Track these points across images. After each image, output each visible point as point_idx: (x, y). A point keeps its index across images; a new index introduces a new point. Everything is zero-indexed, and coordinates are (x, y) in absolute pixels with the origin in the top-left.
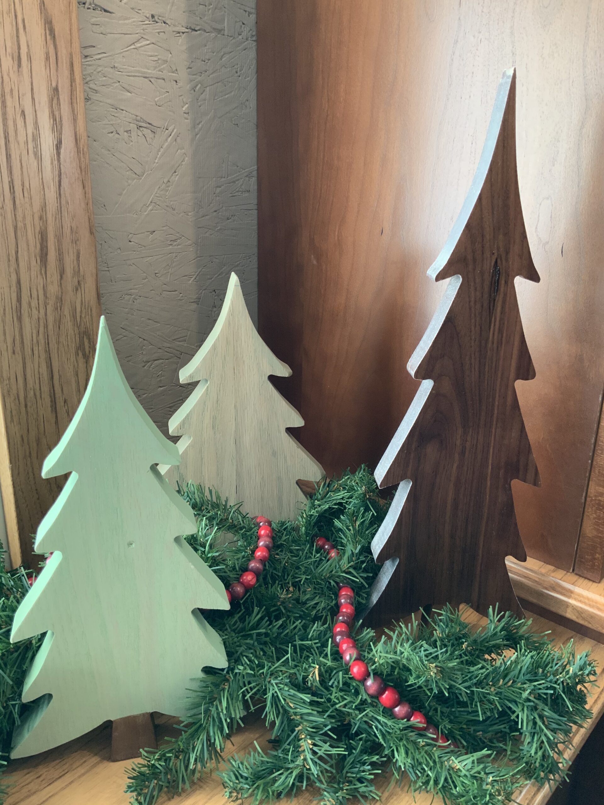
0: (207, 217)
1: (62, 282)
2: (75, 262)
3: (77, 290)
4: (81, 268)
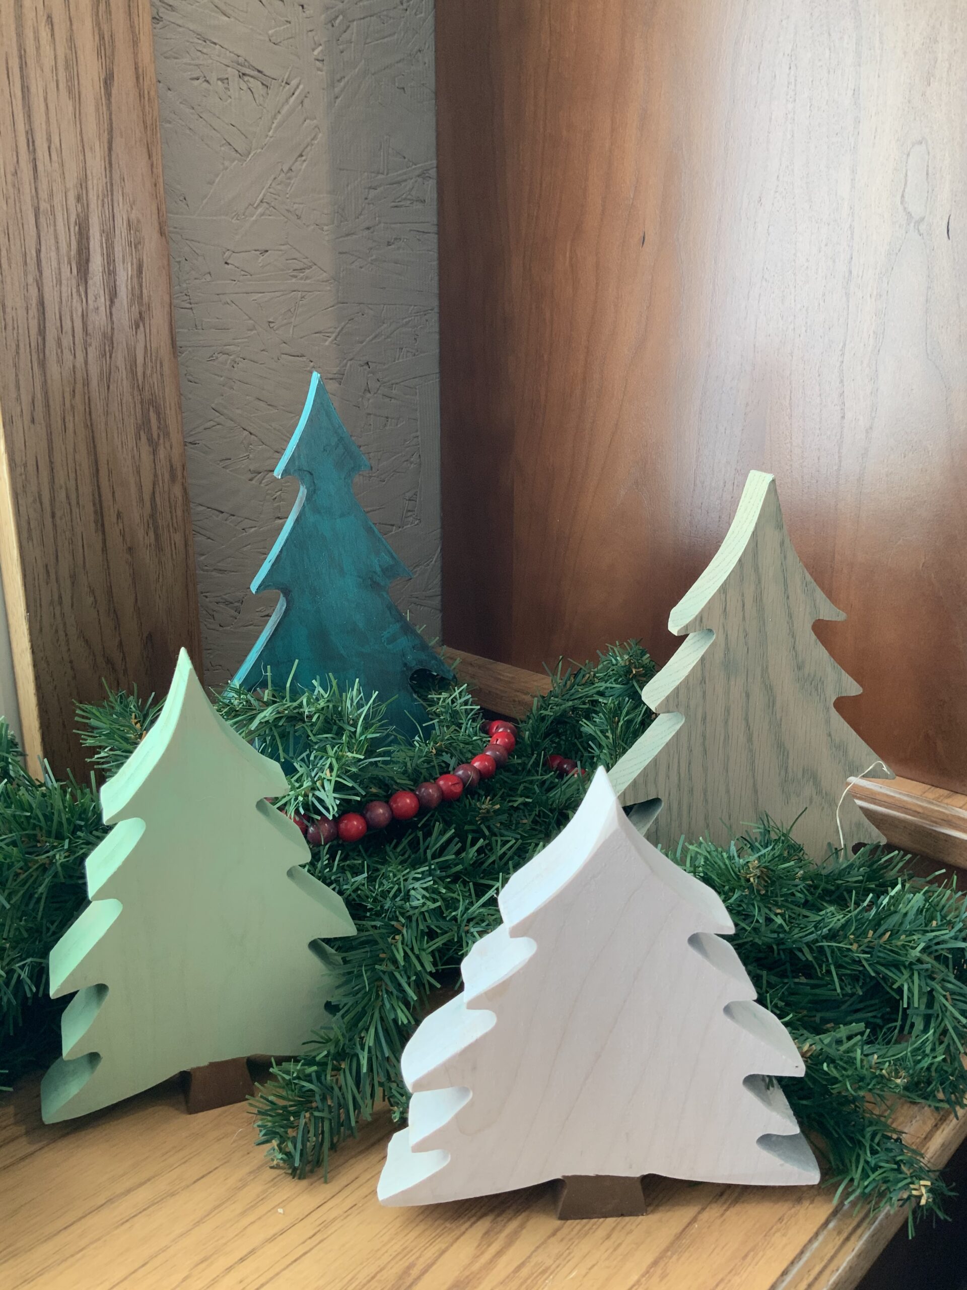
0: (354, 237)
1: (114, 310)
2: (135, 280)
3: (137, 327)
4: (145, 291)
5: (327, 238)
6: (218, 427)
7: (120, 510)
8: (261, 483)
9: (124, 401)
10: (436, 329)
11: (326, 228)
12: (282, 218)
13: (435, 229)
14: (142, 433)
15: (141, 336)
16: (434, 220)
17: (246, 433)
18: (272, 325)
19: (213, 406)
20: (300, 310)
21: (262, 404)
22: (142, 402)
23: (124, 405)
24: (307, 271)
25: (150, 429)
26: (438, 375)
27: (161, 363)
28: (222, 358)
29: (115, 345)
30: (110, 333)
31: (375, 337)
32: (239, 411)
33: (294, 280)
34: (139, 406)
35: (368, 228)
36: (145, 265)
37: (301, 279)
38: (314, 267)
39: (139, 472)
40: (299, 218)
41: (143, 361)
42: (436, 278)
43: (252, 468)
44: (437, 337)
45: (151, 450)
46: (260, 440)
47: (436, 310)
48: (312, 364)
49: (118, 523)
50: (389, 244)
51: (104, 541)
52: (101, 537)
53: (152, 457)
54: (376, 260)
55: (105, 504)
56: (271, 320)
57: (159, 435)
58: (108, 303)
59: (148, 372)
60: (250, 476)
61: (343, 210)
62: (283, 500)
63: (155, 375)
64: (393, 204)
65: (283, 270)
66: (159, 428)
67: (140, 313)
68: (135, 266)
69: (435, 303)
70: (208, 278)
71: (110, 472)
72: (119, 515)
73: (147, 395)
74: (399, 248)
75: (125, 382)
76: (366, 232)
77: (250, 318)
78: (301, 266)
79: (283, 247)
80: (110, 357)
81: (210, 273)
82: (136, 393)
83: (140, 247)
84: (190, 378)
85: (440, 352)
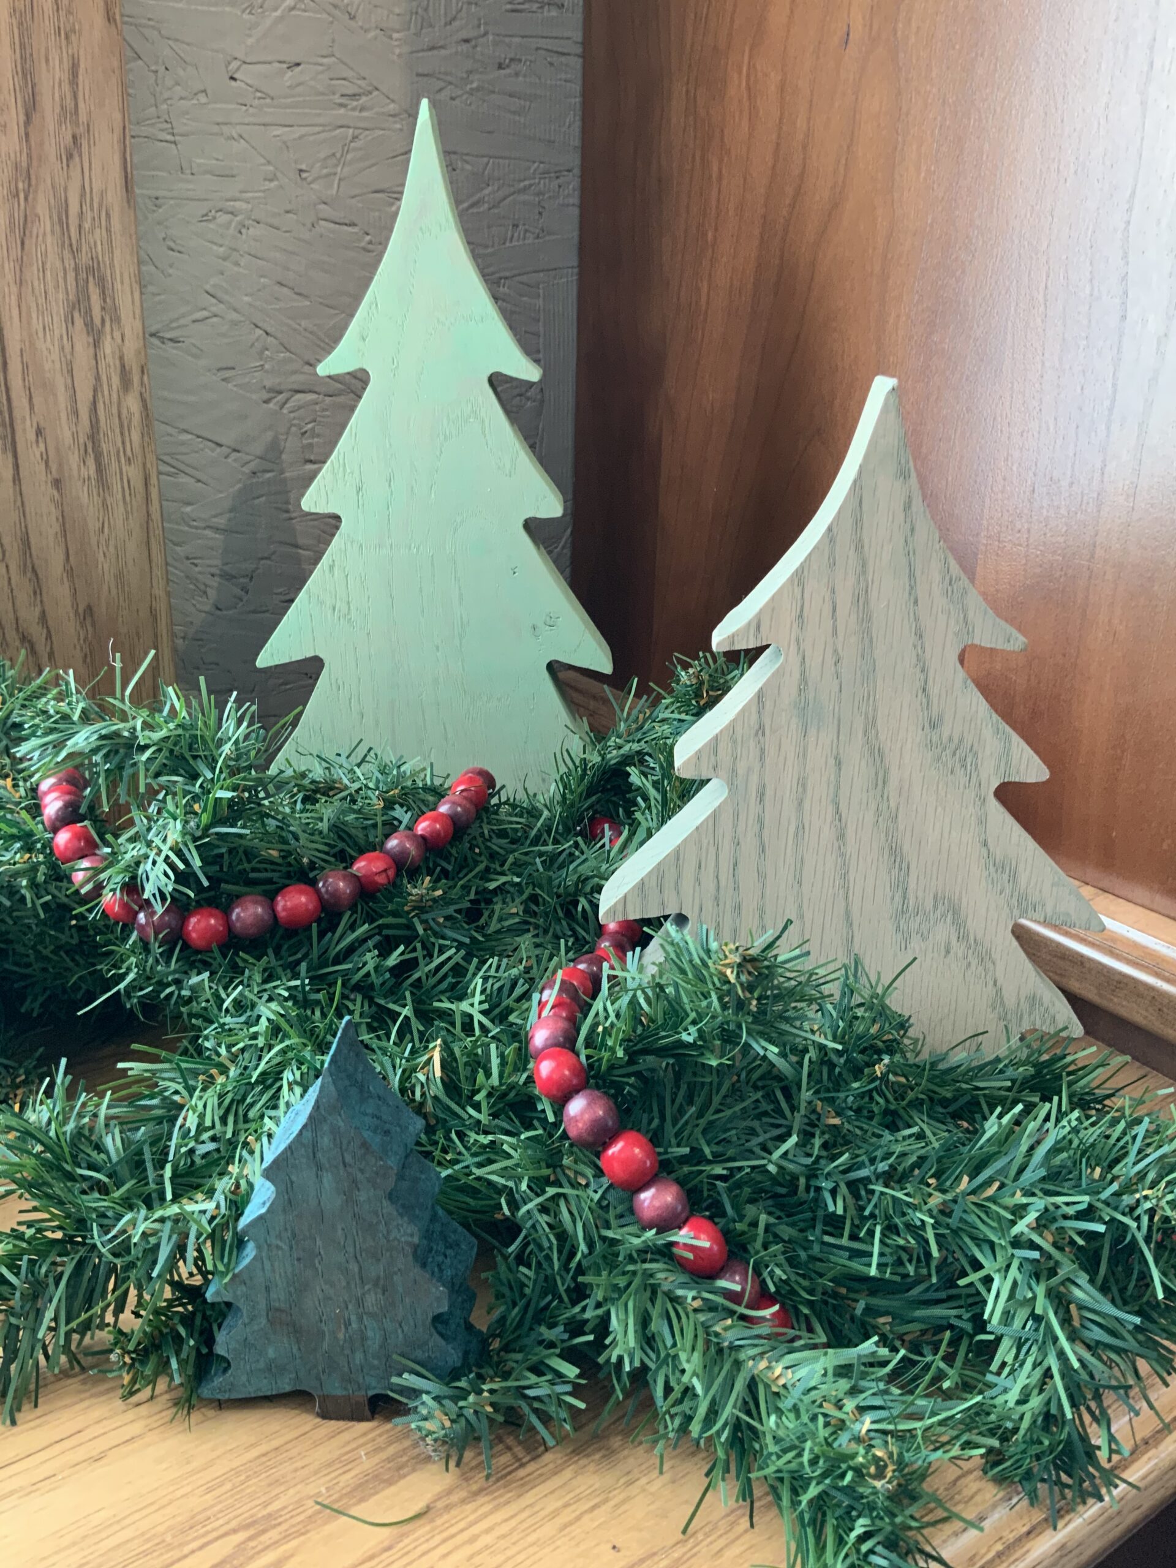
0: (443, 52)
1: (30, 129)
2: (66, 87)
3: (70, 157)
4: (81, 105)
5: (397, 51)
6: (215, 320)
7: (42, 425)
8: (282, 407)
9: (48, 266)
10: (575, 200)
11: (396, 36)
12: (325, 16)
13: (579, 50)
14: (76, 315)
15: (76, 173)
16: (578, 36)
17: (259, 332)
18: (304, 175)
19: (208, 287)
20: (349, 156)
21: (285, 290)
22: (76, 269)
23: (48, 273)
24: (364, 99)
25: (89, 312)
26: (576, 270)
27: (108, 215)
28: (223, 218)
29: (33, 182)
30: (24, 164)
31: (472, 206)
32: (246, 299)
33: (342, 111)
34: (71, 275)
35: (467, 41)
36: (82, 66)
37: (354, 109)
38: (376, 93)
39: (71, 372)
40: (352, 18)
41: (78, 206)
42: (578, 124)
43: (268, 383)
44: (576, 211)
45: (91, 340)
46: (282, 344)
47: (577, 171)
48: (368, 238)
49: (37, 442)
50: (500, 67)
51: (16, 466)
52: (10, 459)
53: (92, 350)
54: (478, 89)
55: (17, 414)
56: (303, 167)
57: (103, 321)
58: (22, 118)
59: (87, 225)
60: (266, 396)
61: (426, 10)
62: (318, 436)
63: (98, 231)
64: (509, 7)
65: (323, 94)
66: (103, 309)
67: (74, 137)
68: (66, 66)
69: (573, 160)
70: (203, 99)
71: (25, 367)
72: (39, 432)
73: (84, 259)
74: (517, 74)
75: (49, 239)
76: (465, 47)
77: (269, 163)
78: (356, 90)
79: (325, 60)
80: (26, 199)
81: (204, 91)
82: (67, 254)
83: (73, 38)
84: (172, 245)
85: (581, 237)
